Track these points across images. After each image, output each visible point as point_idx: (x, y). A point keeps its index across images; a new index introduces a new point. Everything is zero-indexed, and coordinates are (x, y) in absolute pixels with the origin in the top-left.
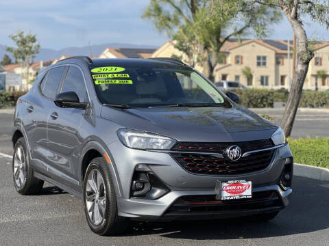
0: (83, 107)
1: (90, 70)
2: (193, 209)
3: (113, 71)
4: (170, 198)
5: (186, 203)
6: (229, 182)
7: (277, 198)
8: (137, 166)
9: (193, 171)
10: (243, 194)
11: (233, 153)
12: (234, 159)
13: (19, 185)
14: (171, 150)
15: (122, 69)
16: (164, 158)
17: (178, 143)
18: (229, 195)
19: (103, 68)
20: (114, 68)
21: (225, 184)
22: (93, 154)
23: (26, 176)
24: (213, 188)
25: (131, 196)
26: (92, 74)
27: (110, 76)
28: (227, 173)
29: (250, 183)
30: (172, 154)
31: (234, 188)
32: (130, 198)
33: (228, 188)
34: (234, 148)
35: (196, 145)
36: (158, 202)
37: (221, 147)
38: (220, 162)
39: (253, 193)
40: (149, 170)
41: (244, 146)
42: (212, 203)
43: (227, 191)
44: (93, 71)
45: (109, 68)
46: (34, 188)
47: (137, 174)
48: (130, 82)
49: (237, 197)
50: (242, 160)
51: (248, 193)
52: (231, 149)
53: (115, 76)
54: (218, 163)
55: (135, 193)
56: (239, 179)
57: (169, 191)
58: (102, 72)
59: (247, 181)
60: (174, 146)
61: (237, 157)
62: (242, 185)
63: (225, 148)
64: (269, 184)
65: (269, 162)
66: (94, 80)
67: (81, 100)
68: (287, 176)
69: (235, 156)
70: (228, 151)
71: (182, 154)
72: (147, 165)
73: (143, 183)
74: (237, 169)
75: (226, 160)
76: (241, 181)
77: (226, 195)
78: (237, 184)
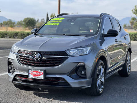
3: (59, 19)
6: (33, 70)
7: (64, 82)
8: (9, 59)
10: (40, 77)
14: (17, 53)
17: (19, 50)
18: (33, 76)
25: (9, 72)
29: (43, 72)
31: (35, 73)
33: (32, 73)
34: (37, 54)
36: (12, 76)
38: (32, 60)
40: (11, 61)
43: (32, 74)
52: (35, 55)
53: (56, 21)
57: (15, 71)
61: (38, 59)
62: (39, 72)
66: (46, 23)
77: (31, 76)
78: (36, 72)
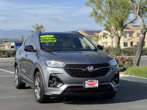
0: (35, 51)
1: (40, 36)
2: (74, 92)
3: (49, 37)
4: (64, 87)
5: (70, 89)
6: (89, 80)
7: (110, 88)
8: (51, 74)
9: (74, 76)
10: (95, 85)
11: (91, 69)
12: (90, 71)
13: (16, 85)
14: (65, 67)
15: (53, 36)
16: (62, 71)
17: (67, 65)
18: (88, 86)
19: (45, 36)
20: (50, 35)
21: (86, 81)
22: (37, 70)
23: (18, 81)
24: (82, 83)
25: (49, 86)
26: (40, 38)
27: (47, 39)
28: (88, 77)
29: (98, 81)
30: (65, 69)
31: (91, 83)
32: (48, 87)
33: (88, 83)
34: (91, 67)
35: (75, 65)
36: (59, 89)
37: (85, 66)
38: (85, 72)
39: (99, 85)
40: (55, 76)
41: (95, 66)
42: (82, 89)
44: (41, 37)
45: (47, 36)
46: (22, 86)
47: (51, 77)
48: (55, 41)
49: (92, 87)
50: (94, 72)
51: (97, 85)
52: (89, 67)
53: (50, 39)
54: (84, 73)
55: (51, 85)
56: (93, 79)
57: (64, 84)
58: (44, 37)
59: (96, 80)
60: (66, 66)
61: (92, 71)
62: (94, 82)
63: (87, 67)
64: (107, 82)
65: (107, 73)
66: (40, 41)
67: (35, 49)
68: (117, 79)
69: (91, 70)
70: (88, 68)
71: (69, 69)
72: (55, 73)
73: (54, 81)
74: (92, 75)
75: (87, 72)
76: (93, 80)
77: (87, 86)
78: (92, 81)
